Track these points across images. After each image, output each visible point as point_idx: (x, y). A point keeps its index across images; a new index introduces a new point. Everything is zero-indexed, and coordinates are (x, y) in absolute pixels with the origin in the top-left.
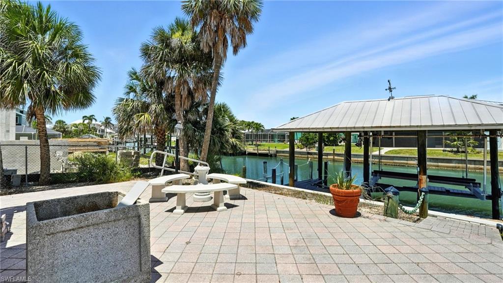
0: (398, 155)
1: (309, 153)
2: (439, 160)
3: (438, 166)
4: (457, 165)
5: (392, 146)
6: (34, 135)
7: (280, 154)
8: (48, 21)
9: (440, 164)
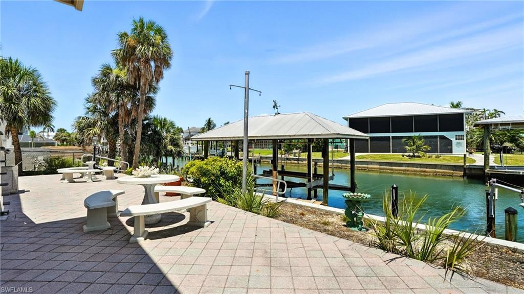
0: (361, 160)
1: (288, 159)
2: (393, 164)
3: (392, 170)
4: (407, 168)
5: (368, 152)
6: (31, 143)
7: (264, 160)
8: (16, 70)
9: (393, 168)
